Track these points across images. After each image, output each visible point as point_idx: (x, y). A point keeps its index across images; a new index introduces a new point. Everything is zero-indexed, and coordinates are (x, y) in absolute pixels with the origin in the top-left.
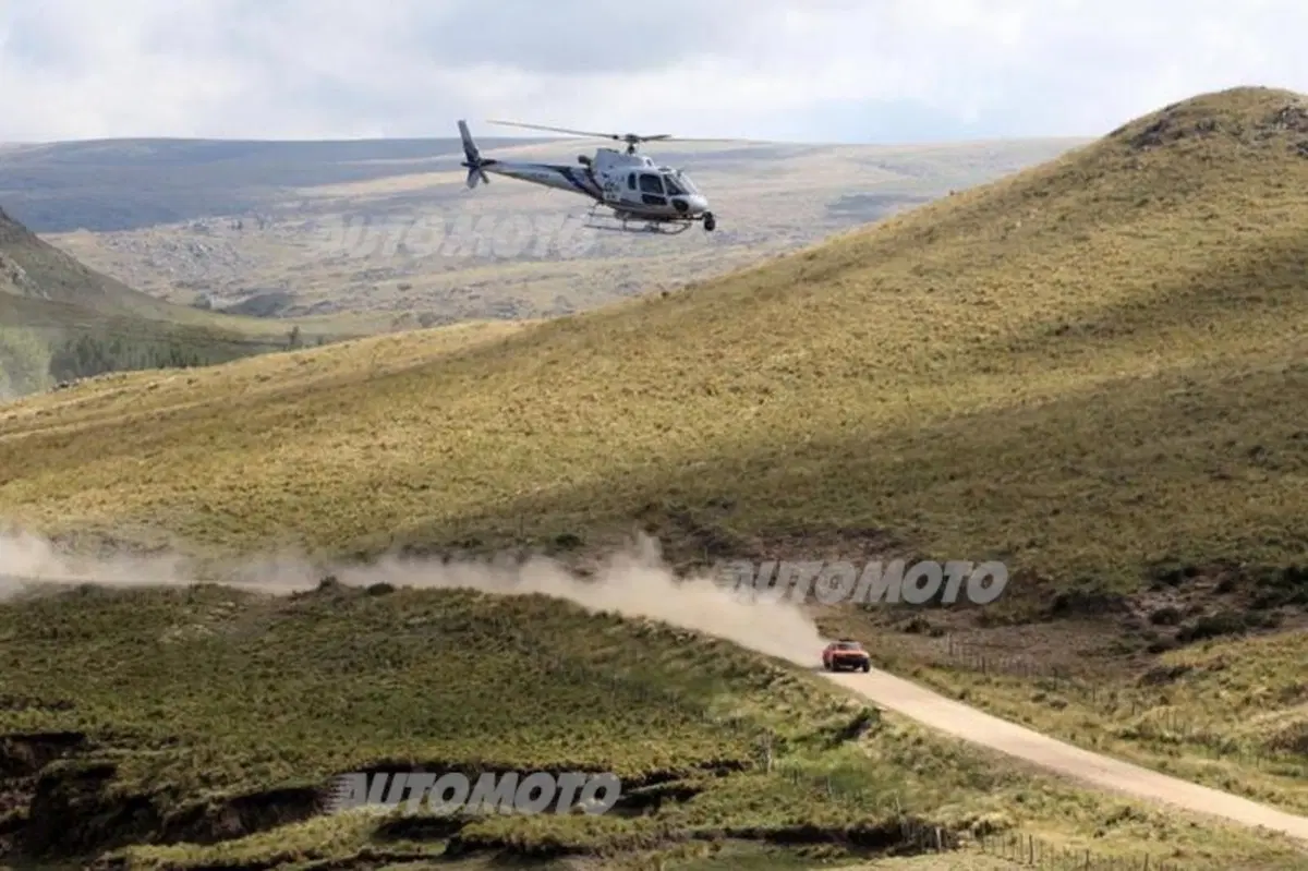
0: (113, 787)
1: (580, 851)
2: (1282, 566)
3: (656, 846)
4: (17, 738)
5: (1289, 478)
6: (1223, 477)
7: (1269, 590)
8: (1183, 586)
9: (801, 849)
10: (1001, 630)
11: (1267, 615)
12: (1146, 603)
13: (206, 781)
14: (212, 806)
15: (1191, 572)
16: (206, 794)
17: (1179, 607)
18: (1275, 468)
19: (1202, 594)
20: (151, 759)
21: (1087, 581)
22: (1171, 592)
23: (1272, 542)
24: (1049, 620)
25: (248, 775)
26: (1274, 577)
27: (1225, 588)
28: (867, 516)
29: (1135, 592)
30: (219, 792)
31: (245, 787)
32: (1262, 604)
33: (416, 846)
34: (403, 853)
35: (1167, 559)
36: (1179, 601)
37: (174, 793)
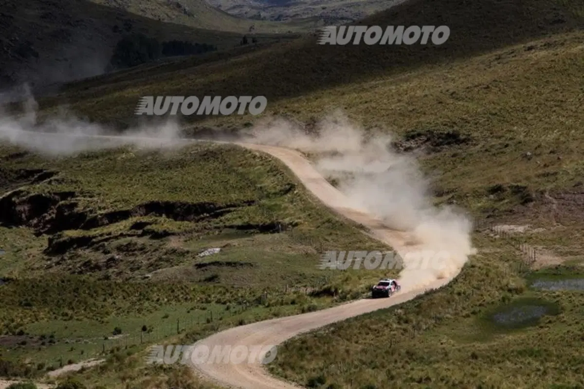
0: (76, 210)
1: (173, 234)
3: (201, 232)
4: (55, 194)
7: (441, 140)
8: (416, 139)
9: (246, 231)
11: (438, 148)
12: (404, 145)
13: (100, 209)
14: (99, 216)
15: (419, 135)
16: (99, 212)
18: (457, 99)
19: (421, 142)
20: (88, 201)
22: (412, 142)
23: (445, 125)
25: (112, 206)
26: (444, 136)
30: (103, 212)
31: (111, 210)
32: (438, 145)
33: (136, 231)
34: (133, 233)
35: (413, 131)
37: (91, 212)
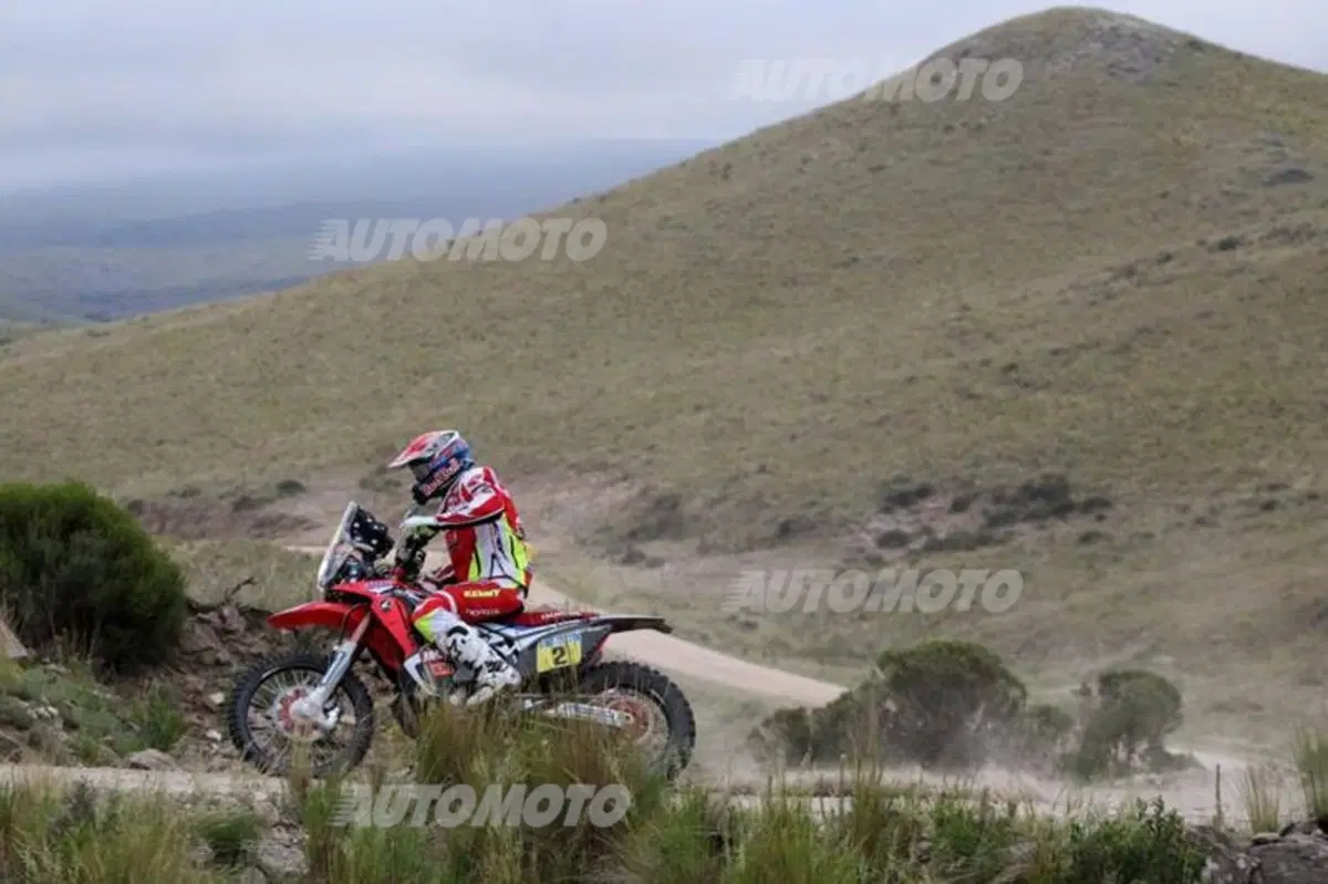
2: (1019, 482)
5: (1041, 395)
6: (971, 396)
10: (720, 559)
17: (907, 529)
21: (813, 504)
24: (772, 546)
27: (959, 506)
28: (601, 449)
29: (861, 514)
36: (909, 524)
